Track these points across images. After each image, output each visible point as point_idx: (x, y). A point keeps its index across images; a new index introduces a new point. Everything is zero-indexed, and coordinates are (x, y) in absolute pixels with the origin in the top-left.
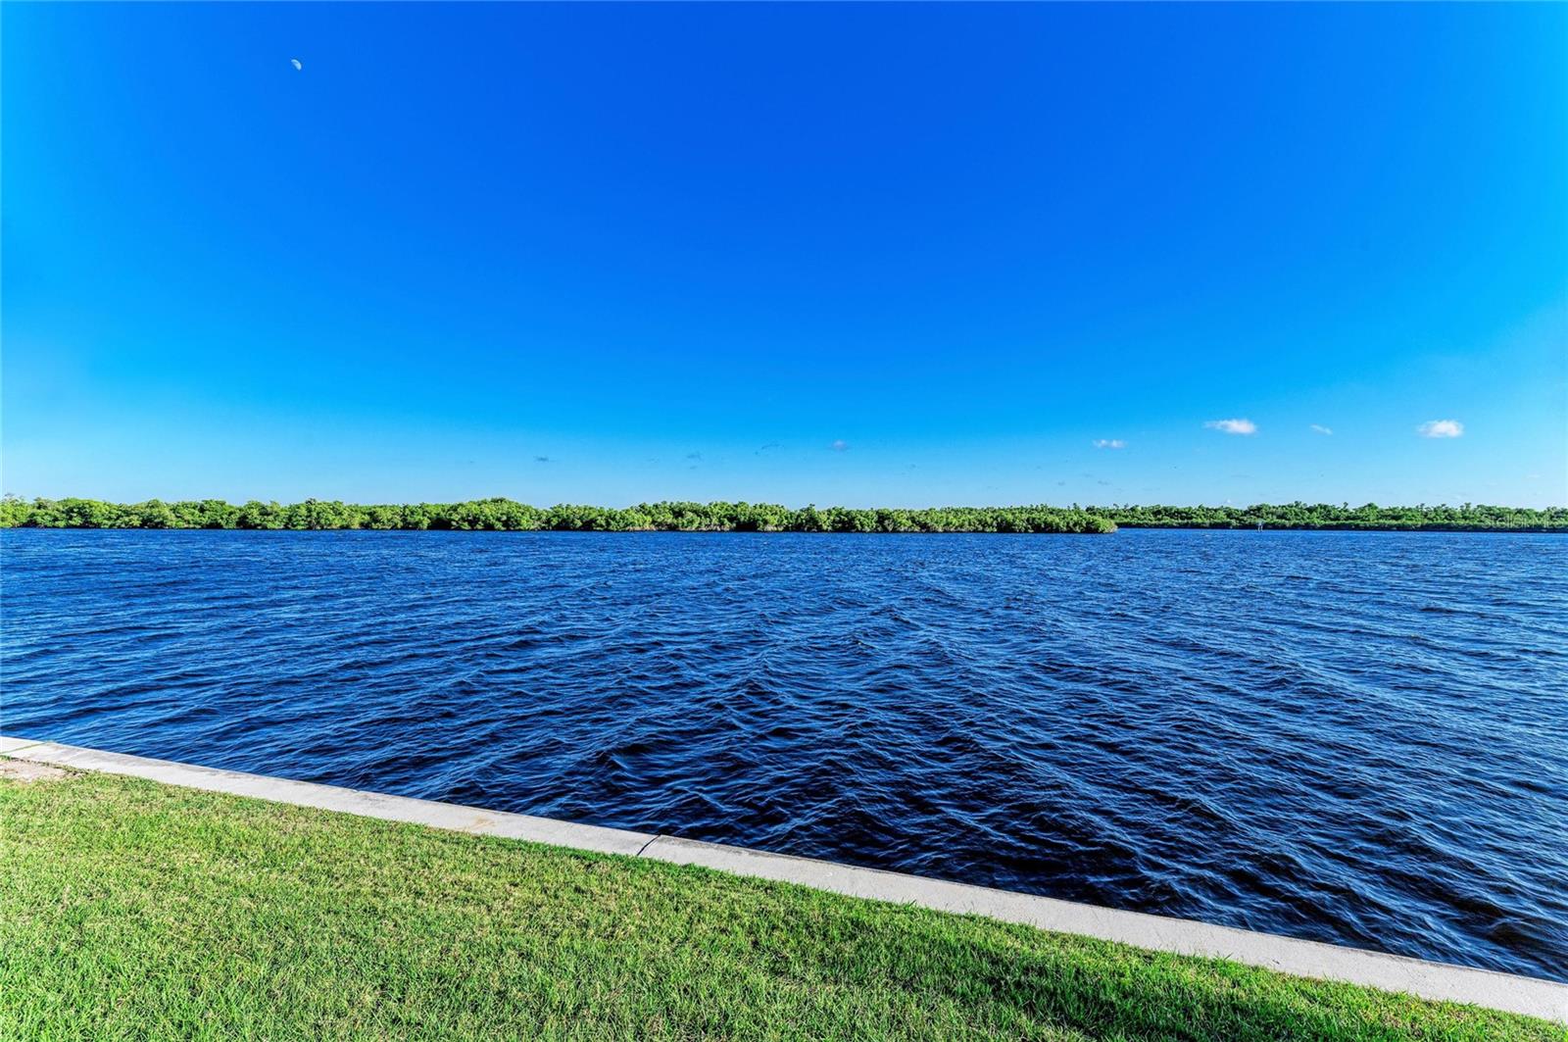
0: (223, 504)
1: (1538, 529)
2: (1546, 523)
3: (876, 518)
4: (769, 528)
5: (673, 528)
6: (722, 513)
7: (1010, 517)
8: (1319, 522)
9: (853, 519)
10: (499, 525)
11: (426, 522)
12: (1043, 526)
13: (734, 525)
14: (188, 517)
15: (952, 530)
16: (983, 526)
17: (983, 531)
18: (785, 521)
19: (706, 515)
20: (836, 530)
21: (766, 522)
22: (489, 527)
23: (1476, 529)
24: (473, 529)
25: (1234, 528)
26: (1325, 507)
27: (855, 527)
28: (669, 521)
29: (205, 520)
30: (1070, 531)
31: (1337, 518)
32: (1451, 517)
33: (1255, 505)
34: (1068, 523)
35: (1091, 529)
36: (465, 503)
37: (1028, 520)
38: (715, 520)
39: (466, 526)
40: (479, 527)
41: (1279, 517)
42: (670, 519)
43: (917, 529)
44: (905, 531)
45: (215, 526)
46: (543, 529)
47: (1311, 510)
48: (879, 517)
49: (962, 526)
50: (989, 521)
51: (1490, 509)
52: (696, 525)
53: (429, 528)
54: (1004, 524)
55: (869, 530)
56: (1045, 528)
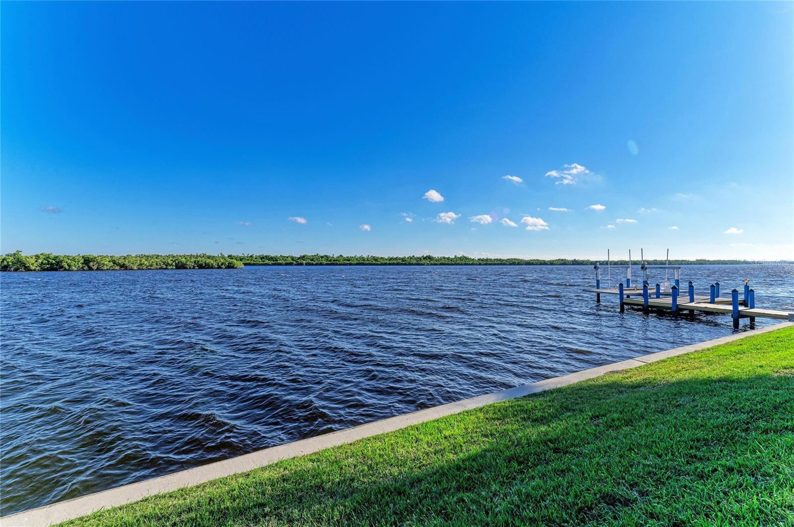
1: (385, 264)
2: (388, 262)
3: (82, 261)
7: (184, 260)
8: (325, 262)
9: (61, 261)
12: (204, 265)
15: (144, 268)
16: (166, 265)
17: (166, 268)
20: (43, 270)
23: (371, 264)
25: (295, 265)
26: (327, 256)
27: (62, 267)
30: (219, 267)
31: (331, 261)
32: (364, 260)
33: (302, 255)
34: (218, 263)
35: (230, 266)
37: (195, 262)
41: (312, 260)
43: (117, 268)
44: (107, 269)
47: (322, 257)
48: (85, 261)
49: (151, 266)
50: (170, 262)
51: (374, 257)
54: (180, 264)
55: (76, 269)
56: (205, 266)
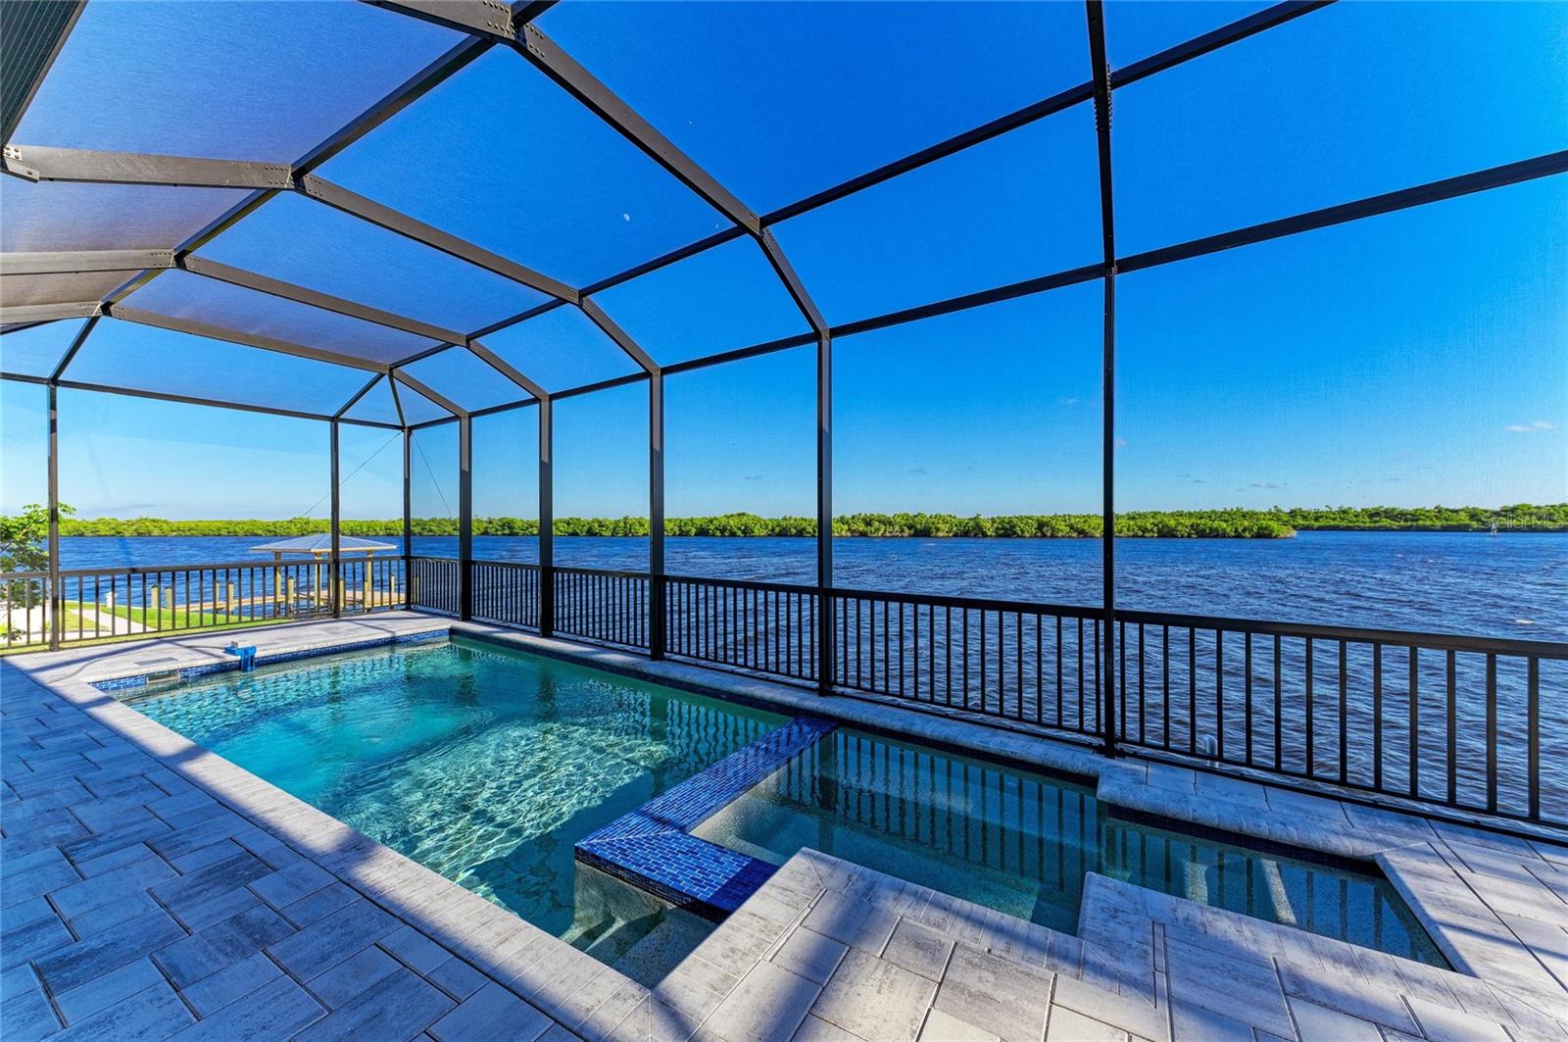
0: (579, 520)
3: (1036, 526)
4: (941, 534)
5: (863, 534)
6: (903, 522)
7: (1172, 523)
9: (1014, 526)
10: (739, 533)
11: (694, 531)
12: (1208, 531)
13: (912, 532)
14: (561, 529)
16: (1143, 532)
17: (1142, 536)
18: (955, 529)
19: (890, 523)
20: (999, 536)
21: (938, 530)
22: (733, 534)
24: (723, 536)
27: (1015, 533)
28: (861, 529)
29: (570, 530)
30: (1238, 536)
34: (1236, 529)
35: (1263, 534)
36: (718, 516)
37: (1192, 526)
38: (897, 528)
39: (718, 533)
40: (726, 534)
42: (862, 527)
43: (1075, 535)
44: (1063, 537)
45: (575, 534)
46: (769, 535)
48: (1038, 524)
50: (1149, 526)
52: (880, 533)
53: (695, 535)
54: (1166, 530)
55: (1028, 535)
56: (1210, 533)
